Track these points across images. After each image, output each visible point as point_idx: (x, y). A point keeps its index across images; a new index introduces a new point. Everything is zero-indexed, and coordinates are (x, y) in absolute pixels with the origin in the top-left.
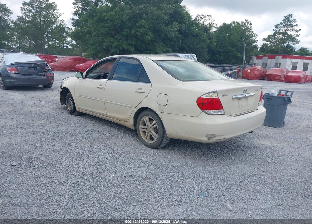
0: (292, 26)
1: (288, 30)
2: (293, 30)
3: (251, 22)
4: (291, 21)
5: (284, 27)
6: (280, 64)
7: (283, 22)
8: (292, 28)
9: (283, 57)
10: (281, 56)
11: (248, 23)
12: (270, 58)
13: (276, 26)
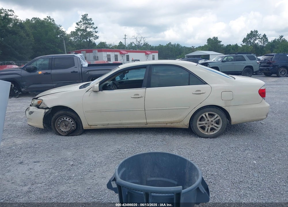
0: (90, 24)
1: (88, 27)
2: (91, 28)
3: (53, 19)
4: (88, 20)
5: (84, 25)
6: (98, 57)
7: (82, 20)
8: (90, 26)
9: (99, 51)
10: (97, 50)
11: (51, 20)
12: (88, 52)
13: (77, 24)
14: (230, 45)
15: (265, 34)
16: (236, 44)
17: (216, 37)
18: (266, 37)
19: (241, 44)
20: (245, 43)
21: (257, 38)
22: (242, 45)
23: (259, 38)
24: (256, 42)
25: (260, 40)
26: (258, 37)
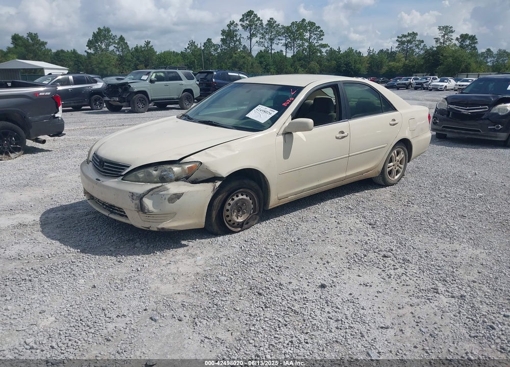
14: (62, 51)
15: (121, 36)
16: (74, 50)
17: (34, 34)
18: (124, 42)
19: (86, 51)
20: (92, 50)
21: (110, 42)
22: (88, 53)
23: (115, 43)
24: (111, 48)
25: (116, 46)
26: (113, 39)
